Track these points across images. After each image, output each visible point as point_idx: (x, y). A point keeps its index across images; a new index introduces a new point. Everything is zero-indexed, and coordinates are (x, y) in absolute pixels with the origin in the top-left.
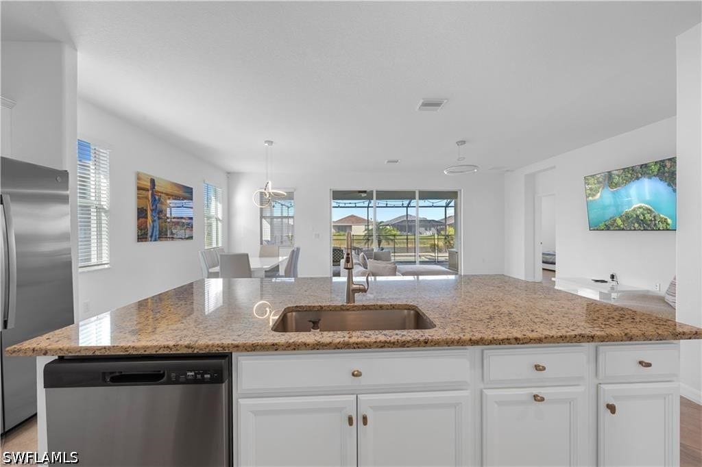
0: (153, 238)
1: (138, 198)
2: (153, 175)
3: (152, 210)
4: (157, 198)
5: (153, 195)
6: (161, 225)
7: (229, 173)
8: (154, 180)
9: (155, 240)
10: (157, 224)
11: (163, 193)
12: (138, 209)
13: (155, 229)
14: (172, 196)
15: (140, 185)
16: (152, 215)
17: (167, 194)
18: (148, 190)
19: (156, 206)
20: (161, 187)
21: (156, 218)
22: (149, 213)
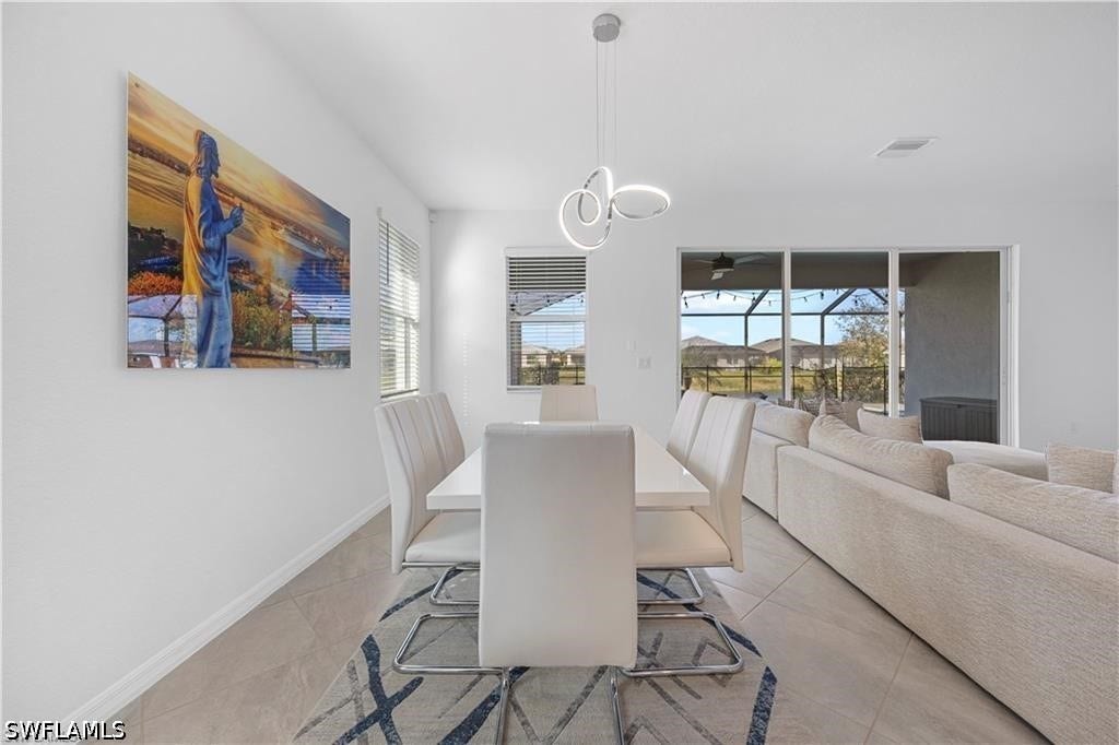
0: (210, 354)
1: (133, 184)
2: (205, 119)
3: (205, 252)
4: (226, 211)
5: (207, 194)
6: (244, 310)
7: (432, 211)
8: (212, 143)
9: (219, 363)
10: (225, 304)
11: (248, 201)
12: (133, 231)
13: (215, 323)
14: (285, 222)
15: (142, 136)
16: (203, 270)
17: (268, 212)
18: (183, 170)
19: (224, 240)
20: (246, 180)
21: (221, 284)
22: (190, 259)
